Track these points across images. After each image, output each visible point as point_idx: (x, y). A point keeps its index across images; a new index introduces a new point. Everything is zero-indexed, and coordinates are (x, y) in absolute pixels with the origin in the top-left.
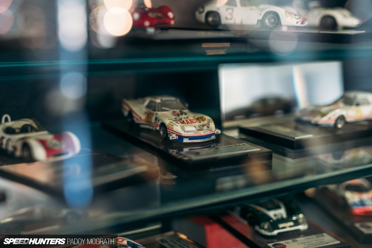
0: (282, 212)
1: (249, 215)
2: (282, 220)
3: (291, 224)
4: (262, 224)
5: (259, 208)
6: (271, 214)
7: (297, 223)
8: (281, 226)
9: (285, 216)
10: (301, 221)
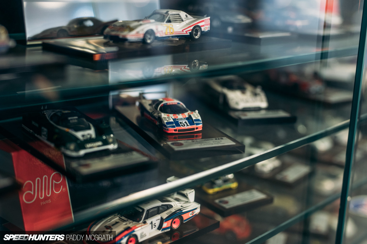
0: (92, 132)
1: (55, 137)
2: (91, 140)
3: (100, 143)
4: (68, 145)
5: (66, 129)
6: (79, 135)
7: (106, 143)
8: (89, 145)
9: (94, 136)
10: (111, 140)
